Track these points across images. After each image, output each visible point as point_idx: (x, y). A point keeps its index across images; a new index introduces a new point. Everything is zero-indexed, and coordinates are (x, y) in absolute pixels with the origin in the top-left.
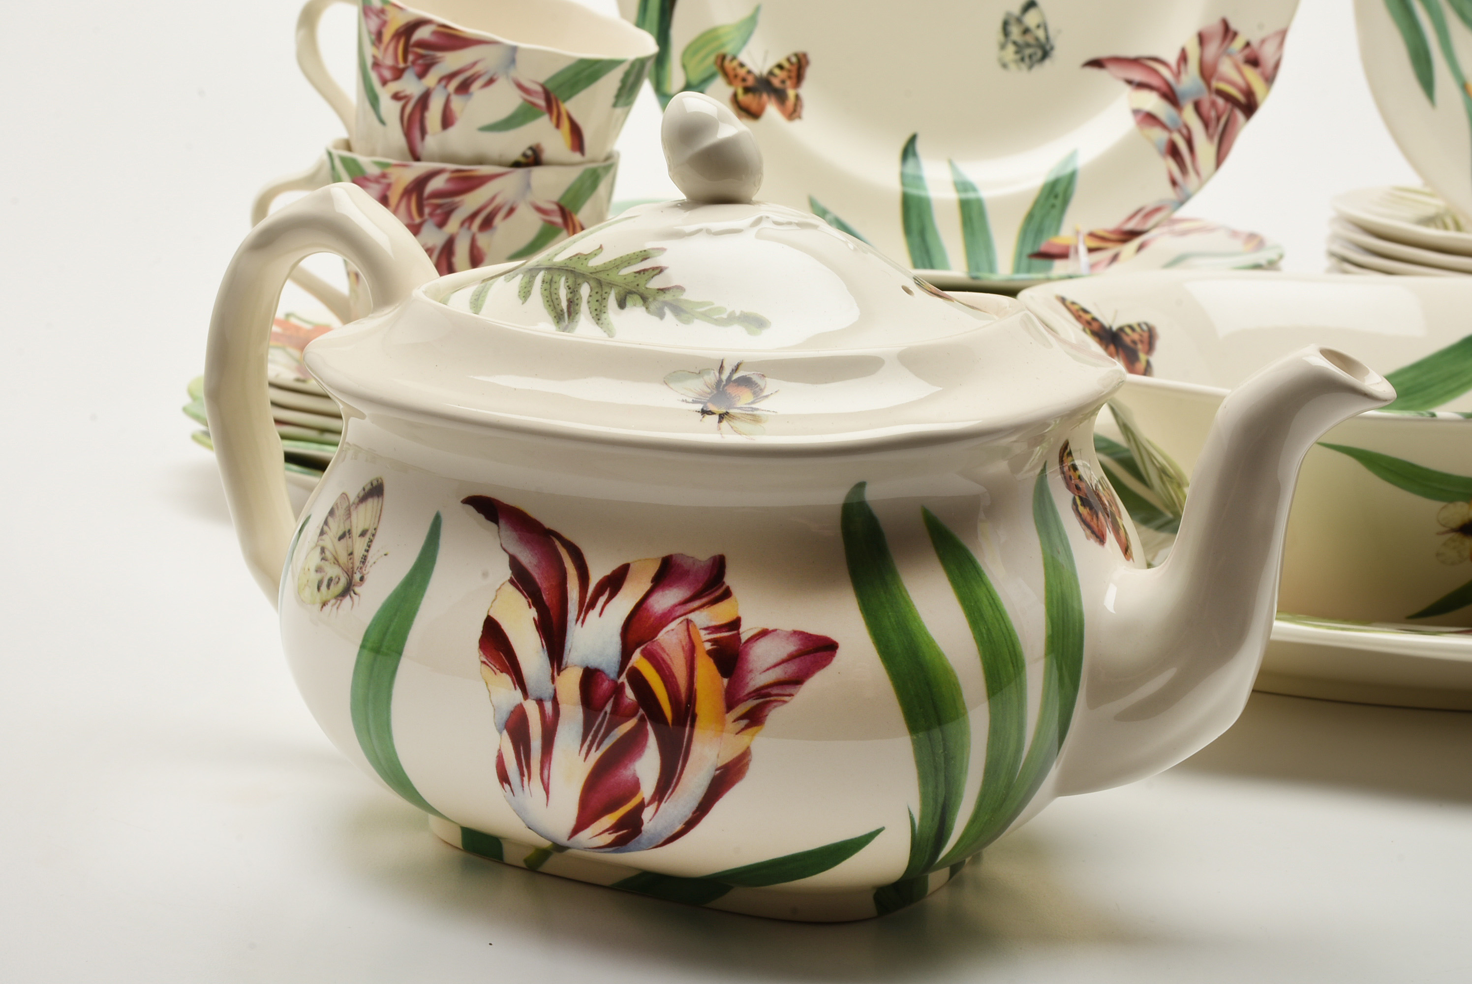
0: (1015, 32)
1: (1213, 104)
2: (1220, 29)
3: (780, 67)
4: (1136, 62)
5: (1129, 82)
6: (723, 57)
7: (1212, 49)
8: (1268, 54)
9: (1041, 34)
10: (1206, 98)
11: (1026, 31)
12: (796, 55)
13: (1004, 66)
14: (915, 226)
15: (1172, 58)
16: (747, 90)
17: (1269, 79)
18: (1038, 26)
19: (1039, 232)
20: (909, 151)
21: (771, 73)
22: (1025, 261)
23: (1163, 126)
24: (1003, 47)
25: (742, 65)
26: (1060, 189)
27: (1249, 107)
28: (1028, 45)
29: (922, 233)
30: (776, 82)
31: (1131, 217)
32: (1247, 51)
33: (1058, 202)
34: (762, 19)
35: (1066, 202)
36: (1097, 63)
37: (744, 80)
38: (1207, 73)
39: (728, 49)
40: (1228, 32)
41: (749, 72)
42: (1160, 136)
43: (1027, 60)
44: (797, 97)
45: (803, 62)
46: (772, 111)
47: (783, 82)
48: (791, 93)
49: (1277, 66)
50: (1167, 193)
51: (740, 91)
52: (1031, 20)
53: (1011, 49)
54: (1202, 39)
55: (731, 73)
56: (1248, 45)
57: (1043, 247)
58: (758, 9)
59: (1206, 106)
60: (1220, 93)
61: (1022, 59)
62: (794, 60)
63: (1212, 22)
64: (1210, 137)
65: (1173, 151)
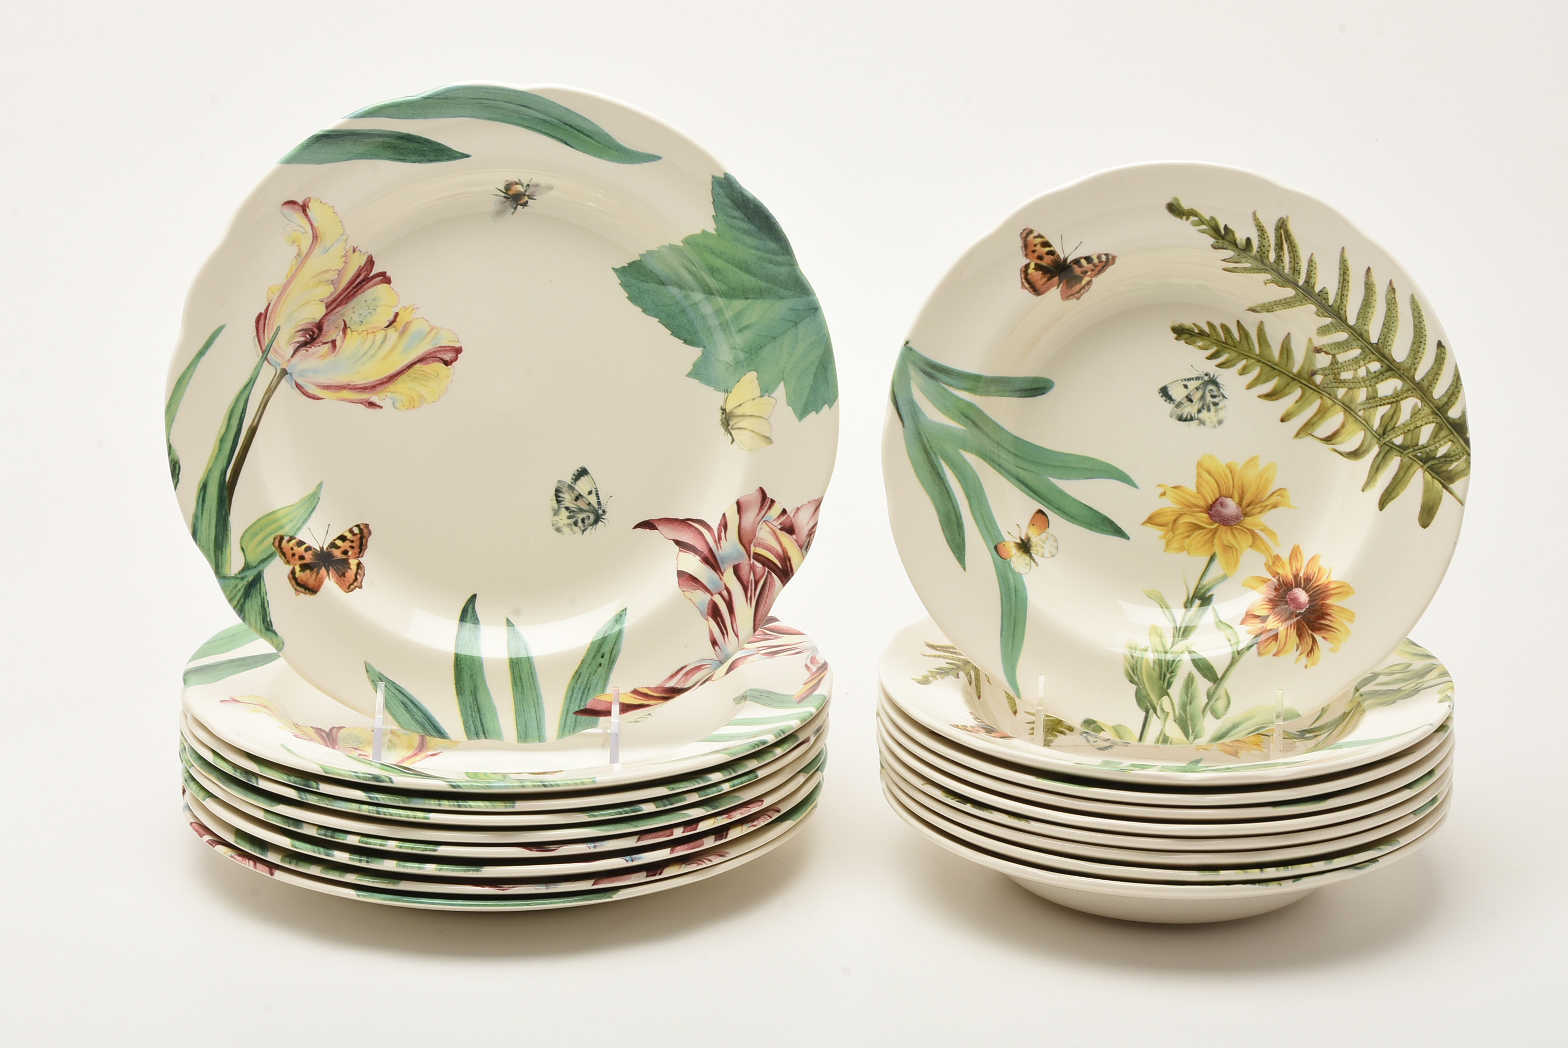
0: (568, 498)
1: (752, 567)
2: (758, 498)
3: (343, 538)
4: (685, 523)
5: (677, 543)
6: (282, 538)
7: (750, 517)
8: (802, 522)
9: (593, 499)
10: (745, 562)
11: (578, 497)
12: (358, 526)
13: (558, 530)
14: (467, 686)
15: (715, 524)
16: (304, 567)
17: (805, 547)
18: (590, 493)
19: (587, 690)
20: (468, 613)
21: (333, 545)
22: (572, 717)
23: (706, 589)
24: (556, 513)
25: (300, 543)
26: (606, 649)
27: (785, 573)
28: (581, 510)
29: (474, 693)
30: (337, 554)
31: (673, 676)
32: (783, 518)
33: (605, 661)
34: (323, 495)
35: (612, 661)
36: (648, 525)
37: (302, 558)
38: (745, 540)
39: (287, 531)
40: (765, 500)
41: (308, 549)
42: (702, 598)
43: (580, 524)
44: (359, 565)
45: (365, 531)
46: (330, 584)
47: (345, 552)
48: (353, 562)
49: (811, 533)
50: (709, 652)
51: (298, 569)
52: (583, 486)
53: (564, 514)
54: (740, 507)
55: (289, 553)
56: (784, 512)
57: (589, 704)
58: (320, 486)
59: (745, 570)
60: (758, 557)
61: (576, 524)
62: (356, 530)
63: (750, 492)
64: (748, 599)
65: (715, 613)
